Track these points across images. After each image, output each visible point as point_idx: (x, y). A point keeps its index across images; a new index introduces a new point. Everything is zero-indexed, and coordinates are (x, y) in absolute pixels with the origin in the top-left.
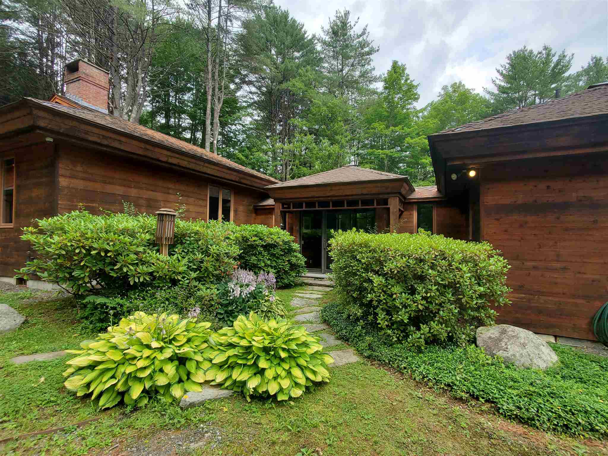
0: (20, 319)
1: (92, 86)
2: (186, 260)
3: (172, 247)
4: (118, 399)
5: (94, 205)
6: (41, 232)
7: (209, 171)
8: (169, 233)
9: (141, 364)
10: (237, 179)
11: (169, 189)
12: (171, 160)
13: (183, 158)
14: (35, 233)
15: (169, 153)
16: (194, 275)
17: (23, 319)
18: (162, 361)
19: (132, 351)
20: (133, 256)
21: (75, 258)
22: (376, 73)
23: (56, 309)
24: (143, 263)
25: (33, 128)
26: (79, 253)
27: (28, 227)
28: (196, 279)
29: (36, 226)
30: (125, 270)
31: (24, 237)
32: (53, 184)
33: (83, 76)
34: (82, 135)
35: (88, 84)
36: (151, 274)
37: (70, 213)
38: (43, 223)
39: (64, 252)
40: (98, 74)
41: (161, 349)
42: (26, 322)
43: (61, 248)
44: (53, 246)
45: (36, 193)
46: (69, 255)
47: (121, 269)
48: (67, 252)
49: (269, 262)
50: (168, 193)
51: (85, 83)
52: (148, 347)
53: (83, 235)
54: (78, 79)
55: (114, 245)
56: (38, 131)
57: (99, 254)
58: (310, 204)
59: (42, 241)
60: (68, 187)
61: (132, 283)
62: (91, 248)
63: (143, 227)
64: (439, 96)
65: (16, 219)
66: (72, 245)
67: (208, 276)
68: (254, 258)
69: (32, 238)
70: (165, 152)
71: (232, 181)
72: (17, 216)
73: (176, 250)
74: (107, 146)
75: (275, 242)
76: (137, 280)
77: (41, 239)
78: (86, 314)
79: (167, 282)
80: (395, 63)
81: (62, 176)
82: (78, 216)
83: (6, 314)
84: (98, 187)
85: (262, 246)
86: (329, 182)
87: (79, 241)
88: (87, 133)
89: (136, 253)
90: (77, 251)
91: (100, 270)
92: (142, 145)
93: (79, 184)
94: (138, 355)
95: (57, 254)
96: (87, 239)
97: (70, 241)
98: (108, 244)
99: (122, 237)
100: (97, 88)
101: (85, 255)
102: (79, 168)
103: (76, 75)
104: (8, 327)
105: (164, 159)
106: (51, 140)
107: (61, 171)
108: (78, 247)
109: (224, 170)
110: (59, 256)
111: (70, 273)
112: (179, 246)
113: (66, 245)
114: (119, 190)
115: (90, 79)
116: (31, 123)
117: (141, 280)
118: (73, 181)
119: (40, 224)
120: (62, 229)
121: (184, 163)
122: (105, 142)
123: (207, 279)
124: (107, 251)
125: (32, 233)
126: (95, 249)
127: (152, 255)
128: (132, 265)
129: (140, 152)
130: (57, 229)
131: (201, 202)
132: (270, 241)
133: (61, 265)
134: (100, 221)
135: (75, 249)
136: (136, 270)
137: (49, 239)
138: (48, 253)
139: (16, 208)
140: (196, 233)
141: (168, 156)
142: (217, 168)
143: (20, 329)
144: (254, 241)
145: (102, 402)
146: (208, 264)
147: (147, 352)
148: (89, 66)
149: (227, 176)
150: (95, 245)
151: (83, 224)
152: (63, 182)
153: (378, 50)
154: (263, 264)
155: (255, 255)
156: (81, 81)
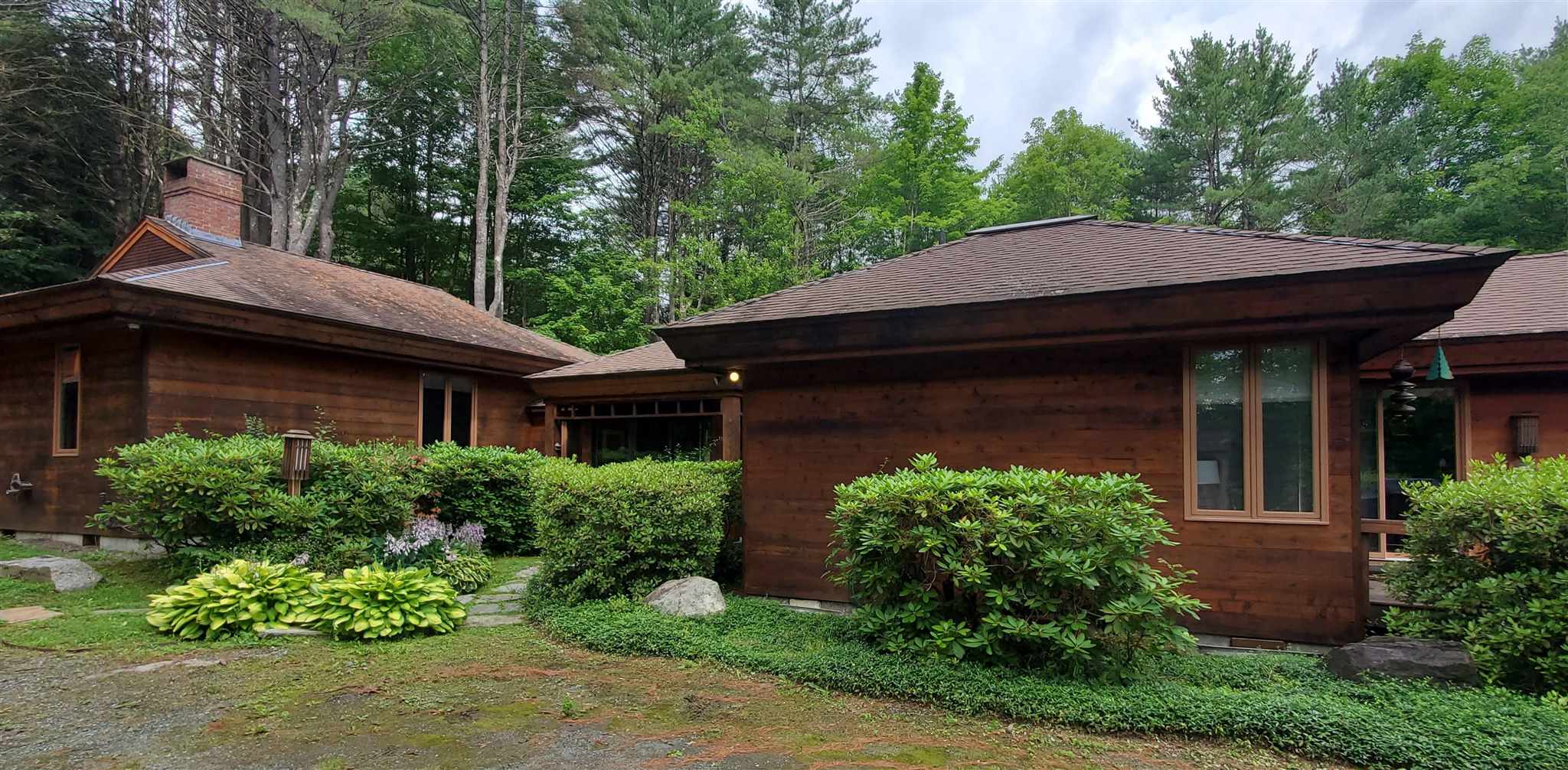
0: (95, 577)
1: (211, 202)
2: (323, 502)
3: (305, 486)
4: (200, 633)
5: (204, 419)
6: (122, 464)
7: (414, 352)
8: (300, 463)
9: (224, 602)
10: (478, 362)
11: (340, 385)
12: (337, 341)
13: (361, 334)
14: (114, 466)
15: (332, 330)
16: (334, 522)
17: (100, 577)
18: (247, 600)
19: (218, 590)
20: (244, 497)
21: (166, 498)
22: (877, 91)
23: (143, 571)
24: (259, 505)
25: (109, 315)
26: (170, 492)
27: (104, 457)
28: (338, 528)
29: (115, 456)
30: (231, 514)
31: (99, 472)
32: (139, 393)
33: (196, 185)
34: (184, 317)
35: (203, 198)
36: (269, 519)
37: (162, 437)
38: (124, 452)
39: (151, 491)
40: (223, 179)
41: (250, 591)
42: (102, 581)
43: (147, 486)
44: (137, 483)
45: (113, 403)
46: (158, 494)
47: (226, 512)
48: (155, 490)
49: (497, 510)
50: (340, 394)
51: (198, 197)
52: (236, 587)
53: (176, 469)
54: (187, 191)
55: (216, 482)
56: (118, 319)
57: (196, 492)
58: (603, 409)
59: (123, 477)
60: (162, 395)
61: (241, 531)
62: (186, 486)
63: (264, 457)
64: (1027, 141)
65: (81, 443)
66: (161, 482)
67: (361, 525)
68: (468, 502)
69: (111, 473)
70: (326, 329)
71: (467, 365)
72: (85, 436)
73: (313, 488)
74: (224, 329)
75: (514, 476)
76: (248, 528)
77: (122, 474)
78: (181, 571)
79: (291, 531)
80: (921, 69)
81: (154, 377)
82: (173, 441)
83: (77, 569)
84: (211, 390)
85: (484, 484)
86: (628, 370)
87: (171, 476)
88: (189, 312)
89: (250, 492)
90: (168, 489)
91: (199, 513)
92: (283, 321)
93: (180, 388)
94: (224, 594)
95: (142, 494)
96: (182, 474)
97: (159, 476)
98: (209, 480)
99: (229, 471)
100: (220, 203)
101: (179, 495)
102: (181, 363)
103: (182, 183)
104: (82, 585)
105: (324, 339)
106: (136, 327)
107: (152, 370)
108: (169, 484)
109: (448, 348)
110: (145, 495)
111: (160, 518)
112: (319, 483)
113: (154, 482)
114: (248, 393)
115: (208, 188)
116: (108, 308)
117: (254, 527)
118: (170, 383)
119: (121, 454)
120: (150, 460)
121: (361, 344)
122: (220, 323)
123: (360, 531)
124: (207, 490)
125: (110, 466)
126: (192, 487)
127: (275, 494)
128: (243, 507)
129: (280, 333)
130: (144, 460)
131: (403, 406)
132: (499, 475)
133: (148, 508)
134: (201, 449)
135: (165, 486)
136: (247, 515)
137: (132, 473)
138: (132, 492)
139: (83, 424)
140: (343, 464)
141: (330, 335)
142: (430, 346)
143: (96, 588)
144: (467, 474)
145: (182, 634)
146: (357, 509)
147: (232, 592)
148: (206, 166)
149: (455, 359)
150: (192, 482)
151: (177, 453)
152: (155, 386)
153: (876, 44)
154: (485, 513)
155: (470, 497)
156: (190, 195)
